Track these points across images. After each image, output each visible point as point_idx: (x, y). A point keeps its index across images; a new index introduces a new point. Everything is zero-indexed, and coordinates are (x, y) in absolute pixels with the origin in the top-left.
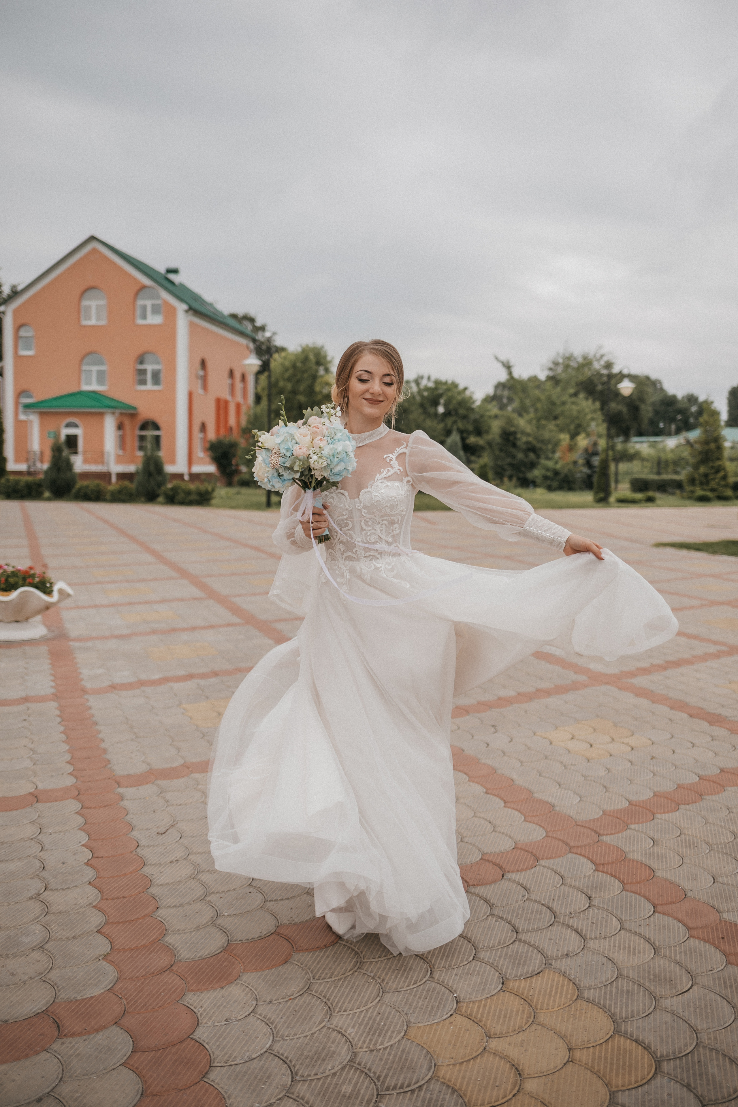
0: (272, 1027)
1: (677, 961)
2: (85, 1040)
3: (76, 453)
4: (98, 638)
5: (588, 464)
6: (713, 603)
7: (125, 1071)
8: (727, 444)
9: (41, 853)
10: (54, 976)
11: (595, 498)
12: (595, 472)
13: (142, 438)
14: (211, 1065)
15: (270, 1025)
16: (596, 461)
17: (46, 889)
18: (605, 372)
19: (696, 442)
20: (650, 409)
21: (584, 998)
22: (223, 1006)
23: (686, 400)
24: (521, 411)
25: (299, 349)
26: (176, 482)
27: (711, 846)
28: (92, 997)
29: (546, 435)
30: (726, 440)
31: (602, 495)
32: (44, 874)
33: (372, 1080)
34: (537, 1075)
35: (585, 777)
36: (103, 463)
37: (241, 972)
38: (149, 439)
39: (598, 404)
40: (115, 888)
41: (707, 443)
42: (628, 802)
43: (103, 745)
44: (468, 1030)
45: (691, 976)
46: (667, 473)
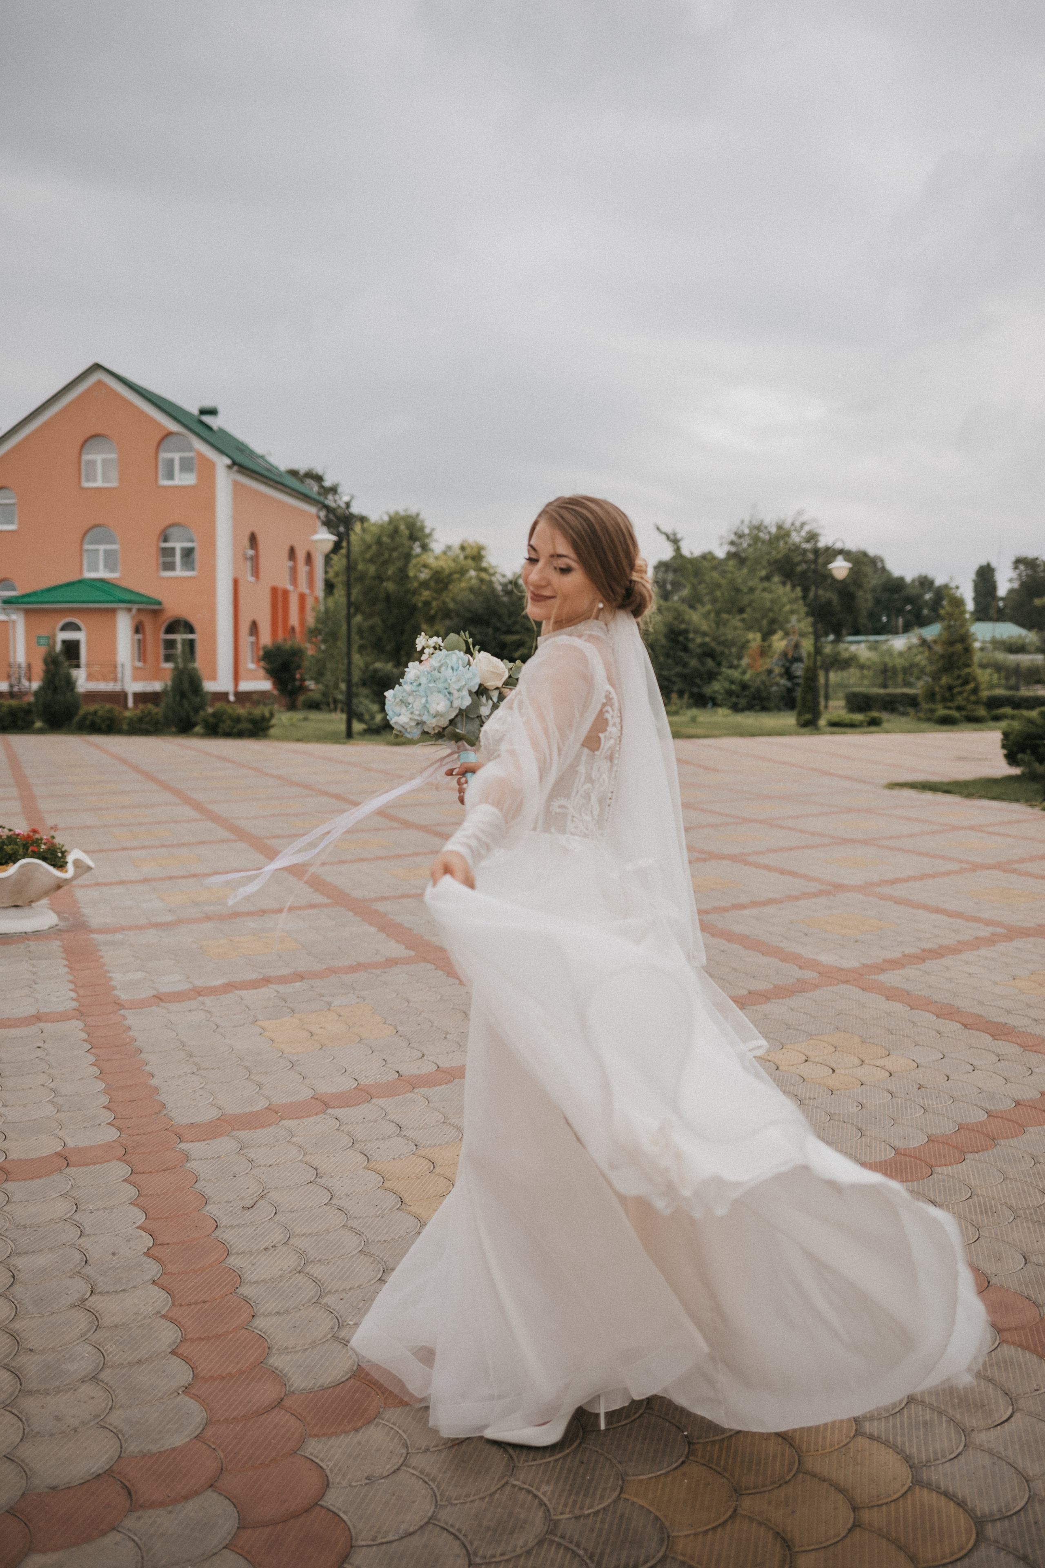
0: (434, 1486)
1: (988, 1377)
2: (170, 1512)
3: (78, 666)
4: (131, 928)
5: (788, 674)
6: (976, 867)
7: (231, 1556)
8: (977, 645)
9: (81, 1241)
10: (116, 1419)
11: (798, 720)
12: (798, 685)
13: (170, 644)
14: (353, 1544)
15: (430, 1483)
16: (799, 669)
17: (92, 1291)
18: (807, 546)
19: (935, 642)
20: (869, 596)
21: (866, 1434)
22: (361, 1456)
23: (917, 583)
24: (693, 602)
25: (386, 518)
26: (219, 705)
27: (1016, 1211)
28: (174, 1449)
29: (730, 634)
30: (976, 640)
31: (808, 716)
32: (88, 1270)
33: (583, 1560)
34: (812, 1547)
35: (831, 1116)
36: (115, 680)
37: (381, 1407)
38: (179, 646)
39: (799, 591)
40: (191, 1288)
41: (951, 643)
42: (894, 1151)
43: (154, 1082)
44: (709, 1484)
45: (1011, 1399)
46: (896, 686)
